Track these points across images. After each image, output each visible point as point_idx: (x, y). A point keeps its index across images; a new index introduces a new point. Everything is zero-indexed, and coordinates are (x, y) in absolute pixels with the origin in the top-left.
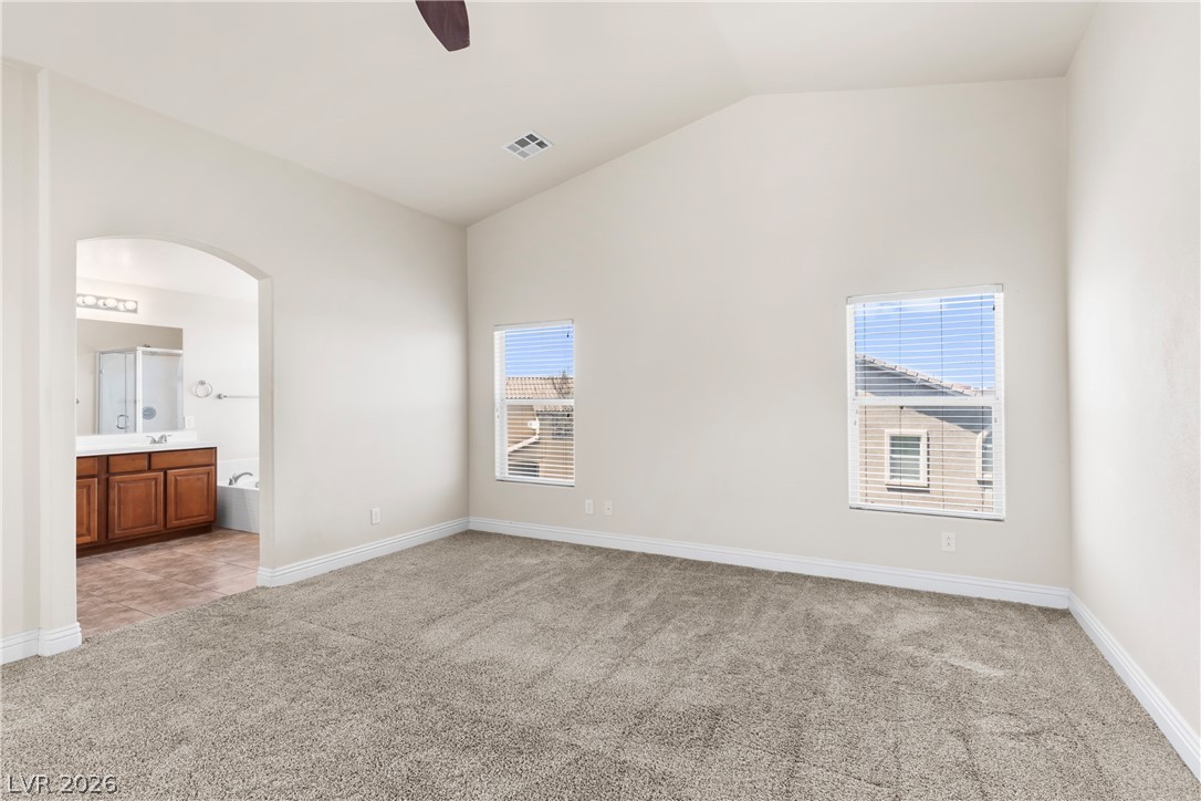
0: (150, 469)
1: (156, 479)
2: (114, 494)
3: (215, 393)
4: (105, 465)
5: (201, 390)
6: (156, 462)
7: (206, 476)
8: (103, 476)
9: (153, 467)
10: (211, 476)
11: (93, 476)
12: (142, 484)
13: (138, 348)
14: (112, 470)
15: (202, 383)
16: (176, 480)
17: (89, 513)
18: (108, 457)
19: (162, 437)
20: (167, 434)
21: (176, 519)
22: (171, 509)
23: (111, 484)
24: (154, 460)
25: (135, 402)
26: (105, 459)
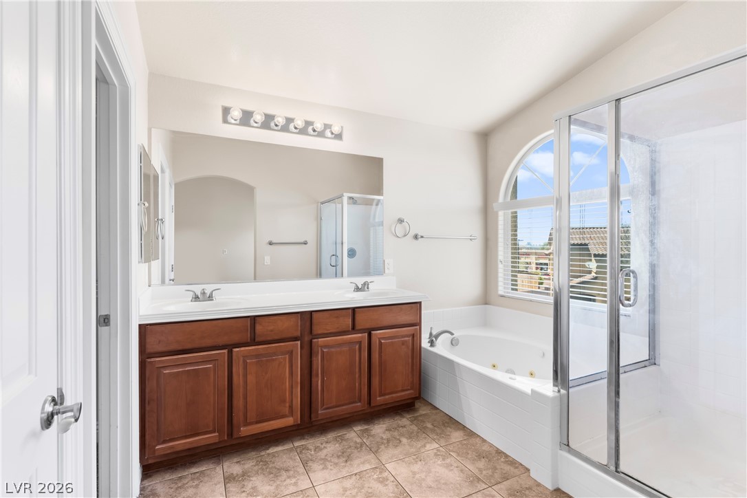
0: (354, 329)
1: (360, 343)
2: (318, 361)
3: (412, 233)
4: (308, 324)
5: (400, 230)
6: (361, 321)
7: (410, 338)
8: (307, 339)
9: (358, 327)
10: (416, 337)
11: (296, 339)
12: (345, 349)
13: (345, 194)
14: (317, 330)
15: (401, 221)
16: (381, 344)
17: (292, 387)
18: (311, 312)
19: (365, 284)
20: (368, 279)
21: (380, 396)
22: (376, 381)
23: (315, 349)
24: (359, 317)
25: (342, 244)
26: (309, 316)
